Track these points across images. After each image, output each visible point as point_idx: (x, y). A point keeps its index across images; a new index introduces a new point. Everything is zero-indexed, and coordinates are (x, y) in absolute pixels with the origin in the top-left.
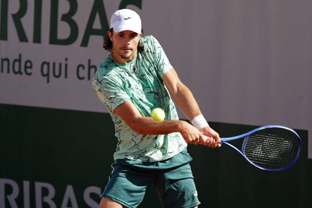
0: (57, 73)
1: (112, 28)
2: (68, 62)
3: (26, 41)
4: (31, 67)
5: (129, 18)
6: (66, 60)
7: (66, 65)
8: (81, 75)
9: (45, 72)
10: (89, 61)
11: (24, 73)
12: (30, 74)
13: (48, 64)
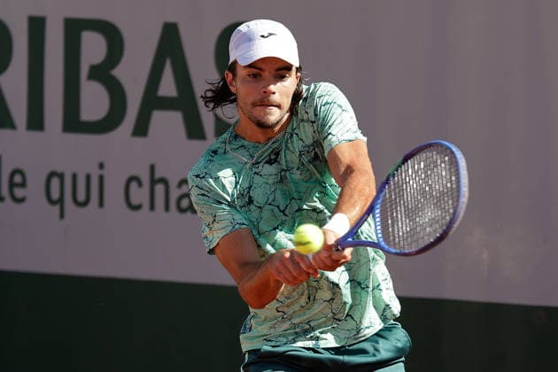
0: (81, 197)
1: (235, 62)
2: (105, 172)
3: (13, 126)
4: (23, 185)
5: (270, 34)
6: (101, 166)
7: (101, 178)
8: (134, 201)
9: (55, 195)
10: (152, 168)
11: (8, 200)
12: (22, 200)
13: (61, 176)
